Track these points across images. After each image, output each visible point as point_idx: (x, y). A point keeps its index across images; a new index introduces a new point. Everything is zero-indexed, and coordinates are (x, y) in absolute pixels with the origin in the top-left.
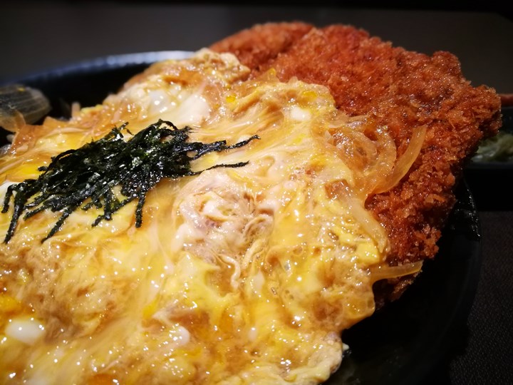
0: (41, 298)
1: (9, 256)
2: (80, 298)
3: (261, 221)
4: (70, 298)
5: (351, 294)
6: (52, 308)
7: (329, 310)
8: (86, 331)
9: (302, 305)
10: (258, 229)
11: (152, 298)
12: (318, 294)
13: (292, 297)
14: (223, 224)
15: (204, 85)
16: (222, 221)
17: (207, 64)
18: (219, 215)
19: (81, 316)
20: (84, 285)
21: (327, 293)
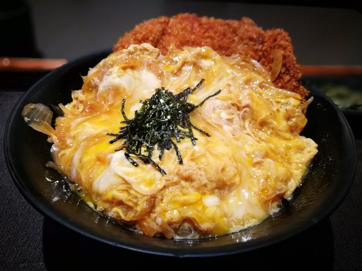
0: (205, 186)
1: (173, 179)
2: (224, 172)
3: (245, 112)
4: (220, 175)
5: (299, 119)
6: (214, 185)
7: (294, 128)
8: (237, 183)
9: (286, 132)
10: (245, 116)
11: (246, 157)
12: (288, 125)
13: (281, 131)
14: (234, 120)
15: (145, 64)
16: (232, 119)
17: (138, 52)
18: (229, 117)
19: (230, 179)
20: (221, 167)
21: (290, 123)
